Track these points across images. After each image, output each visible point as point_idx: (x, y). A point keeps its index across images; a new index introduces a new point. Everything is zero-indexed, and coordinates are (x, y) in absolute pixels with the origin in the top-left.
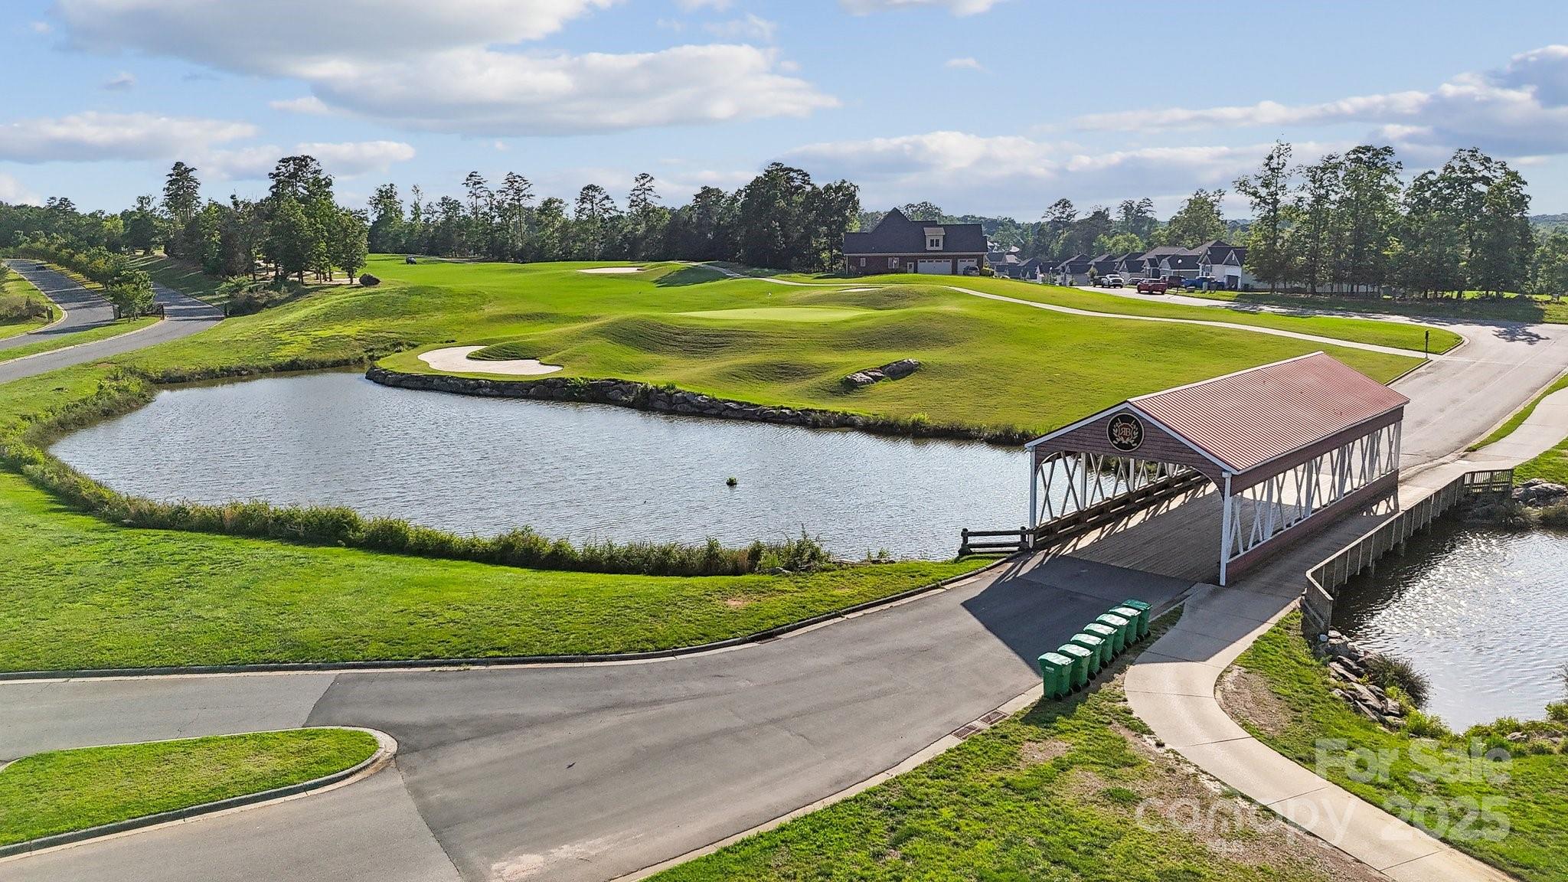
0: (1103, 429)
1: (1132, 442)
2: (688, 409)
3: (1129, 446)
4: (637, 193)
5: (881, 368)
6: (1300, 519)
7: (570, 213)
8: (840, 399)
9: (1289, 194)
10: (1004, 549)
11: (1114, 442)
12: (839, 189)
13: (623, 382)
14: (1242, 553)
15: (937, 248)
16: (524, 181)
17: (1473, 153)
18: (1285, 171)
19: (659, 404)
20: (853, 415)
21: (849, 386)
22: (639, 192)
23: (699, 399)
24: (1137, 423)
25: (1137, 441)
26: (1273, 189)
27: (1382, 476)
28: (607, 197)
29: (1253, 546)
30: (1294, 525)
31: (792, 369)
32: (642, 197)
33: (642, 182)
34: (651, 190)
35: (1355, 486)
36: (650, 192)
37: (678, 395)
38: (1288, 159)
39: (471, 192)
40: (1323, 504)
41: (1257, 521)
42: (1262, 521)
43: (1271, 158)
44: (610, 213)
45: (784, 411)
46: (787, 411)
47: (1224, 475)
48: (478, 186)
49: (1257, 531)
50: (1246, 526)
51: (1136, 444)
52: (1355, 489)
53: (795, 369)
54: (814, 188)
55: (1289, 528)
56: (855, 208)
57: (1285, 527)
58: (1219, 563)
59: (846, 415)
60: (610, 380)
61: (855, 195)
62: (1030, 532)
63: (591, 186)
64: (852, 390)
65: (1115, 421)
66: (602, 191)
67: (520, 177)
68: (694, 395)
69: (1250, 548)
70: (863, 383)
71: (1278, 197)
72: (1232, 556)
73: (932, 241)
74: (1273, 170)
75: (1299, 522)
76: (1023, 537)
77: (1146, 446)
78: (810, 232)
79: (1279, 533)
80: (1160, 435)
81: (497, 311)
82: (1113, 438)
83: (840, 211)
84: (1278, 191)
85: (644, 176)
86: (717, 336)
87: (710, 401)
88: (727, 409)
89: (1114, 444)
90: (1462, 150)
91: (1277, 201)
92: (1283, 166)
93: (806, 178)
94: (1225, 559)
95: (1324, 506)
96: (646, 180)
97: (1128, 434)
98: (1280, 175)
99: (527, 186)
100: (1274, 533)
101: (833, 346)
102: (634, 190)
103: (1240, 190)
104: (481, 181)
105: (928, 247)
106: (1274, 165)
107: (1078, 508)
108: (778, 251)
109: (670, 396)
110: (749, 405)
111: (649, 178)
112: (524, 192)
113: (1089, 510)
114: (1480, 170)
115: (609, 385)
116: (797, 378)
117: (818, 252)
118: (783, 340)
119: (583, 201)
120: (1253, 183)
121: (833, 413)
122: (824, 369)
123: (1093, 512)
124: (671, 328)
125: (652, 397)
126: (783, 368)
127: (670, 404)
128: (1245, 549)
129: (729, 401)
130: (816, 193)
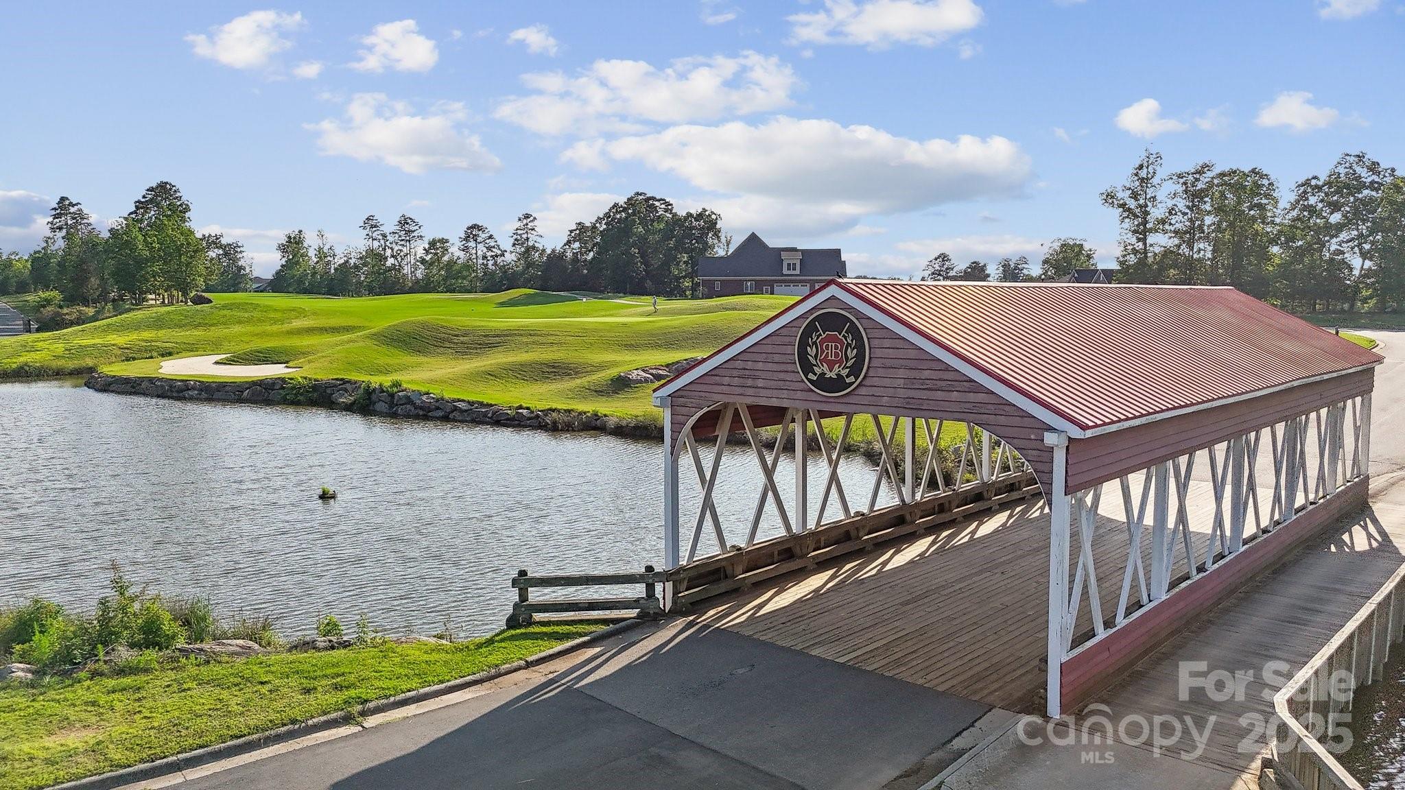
0: (789, 349)
1: (844, 372)
2: (410, 410)
3: (837, 384)
4: (519, 232)
5: (667, 366)
6: (1221, 556)
7: (455, 251)
8: (604, 399)
9: (1159, 205)
10: (595, 614)
11: (811, 376)
12: (700, 216)
13: (349, 382)
14: (1102, 634)
15: (794, 272)
16: (414, 222)
17: (1360, 157)
18: (1155, 181)
19: (381, 406)
20: (605, 416)
21: (621, 385)
22: (522, 232)
23: (424, 398)
24: (854, 331)
25: (855, 370)
26: (1142, 202)
27: (1348, 484)
28: (491, 237)
29: (1127, 614)
30: (1212, 568)
31: (564, 368)
32: (525, 236)
33: (525, 222)
34: (534, 229)
35: (1312, 497)
36: (532, 232)
37: (400, 394)
38: (1158, 168)
39: (368, 235)
40: (1263, 525)
41: (1135, 558)
42: (1146, 557)
43: (1141, 167)
44: (492, 251)
45: (520, 411)
46: (525, 412)
47: (1050, 439)
48: (374, 229)
49: (1135, 577)
50: (1108, 573)
51: (852, 379)
52: (1312, 503)
53: (568, 368)
54: (675, 215)
55: (1201, 575)
56: (717, 234)
57: (1194, 572)
58: (1045, 660)
59: (596, 415)
60: (337, 379)
61: (716, 223)
62: (666, 576)
63: (475, 225)
64: (623, 390)
65: (810, 330)
66: (486, 231)
67: (410, 219)
68: (420, 394)
69: (1121, 622)
70: (640, 382)
71: (1148, 209)
72: (1075, 643)
73: (789, 265)
74: (1143, 179)
75: (1221, 562)
76: (650, 588)
77: (876, 381)
78: (671, 259)
79: (1183, 585)
80: (900, 353)
81: (306, 325)
82: (807, 367)
83: (701, 239)
84: (1149, 203)
85: (527, 216)
86: (498, 336)
87: (437, 400)
88: (456, 410)
89: (810, 381)
90: (1347, 155)
91: (1147, 213)
92: (1153, 177)
93: (670, 207)
94: (1058, 653)
95: (1265, 531)
96: (529, 220)
97: (837, 355)
98: (1149, 185)
99: (417, 227)
100: (1172, 585)
101: (626, 345)
102: (517, 229)
103: (1106, 202)
104: (378, 224)
105: (785, 271)
106: (1143, 173)
107: (788, 526)
108: (638, 278)
109: (392, 395)
110: (482, 404)
111: (532, 218)
112: (415, 234)
113: (813, 534)
114: (1367, 177)
115: (335, 386)
116: (567, 378)
117: (678, 279)
118: (568, 338)
119: (467, 239)
120: (1120, 195)
121: (580, 413)
122: (601, 367)
123: (819, 537)
124: (452, 329)
125: (374, 397)
126: (554, 367)
127: (392, 405)
128: (1108, 624)
129: (459, 400)
130: (677, 221)
